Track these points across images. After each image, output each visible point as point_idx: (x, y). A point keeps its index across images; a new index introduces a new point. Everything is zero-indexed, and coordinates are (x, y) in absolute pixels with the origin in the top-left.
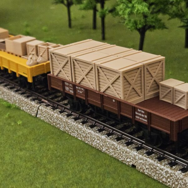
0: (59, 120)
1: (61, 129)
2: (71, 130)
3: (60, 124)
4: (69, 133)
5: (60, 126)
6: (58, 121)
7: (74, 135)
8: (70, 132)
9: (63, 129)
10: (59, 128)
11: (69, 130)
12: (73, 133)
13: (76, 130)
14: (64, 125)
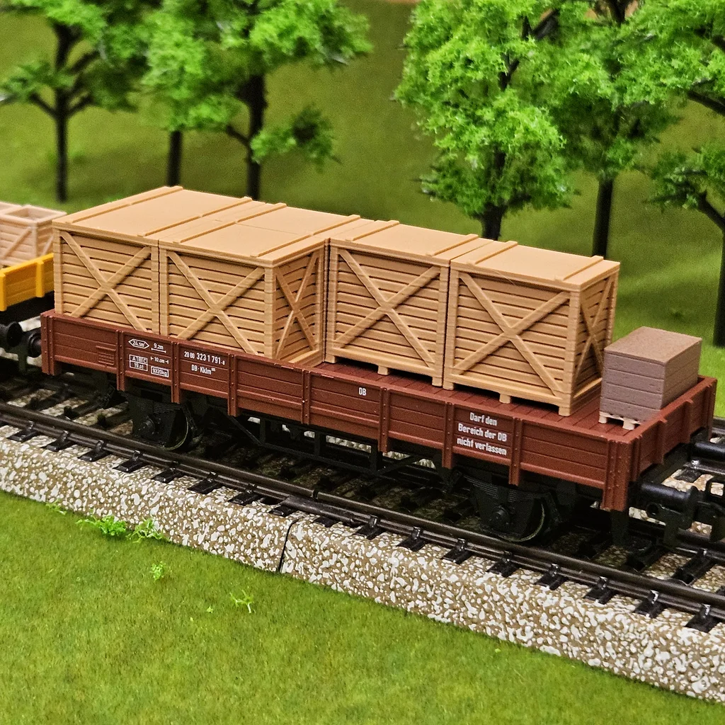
12: (511, 631)
14: (453, 599)
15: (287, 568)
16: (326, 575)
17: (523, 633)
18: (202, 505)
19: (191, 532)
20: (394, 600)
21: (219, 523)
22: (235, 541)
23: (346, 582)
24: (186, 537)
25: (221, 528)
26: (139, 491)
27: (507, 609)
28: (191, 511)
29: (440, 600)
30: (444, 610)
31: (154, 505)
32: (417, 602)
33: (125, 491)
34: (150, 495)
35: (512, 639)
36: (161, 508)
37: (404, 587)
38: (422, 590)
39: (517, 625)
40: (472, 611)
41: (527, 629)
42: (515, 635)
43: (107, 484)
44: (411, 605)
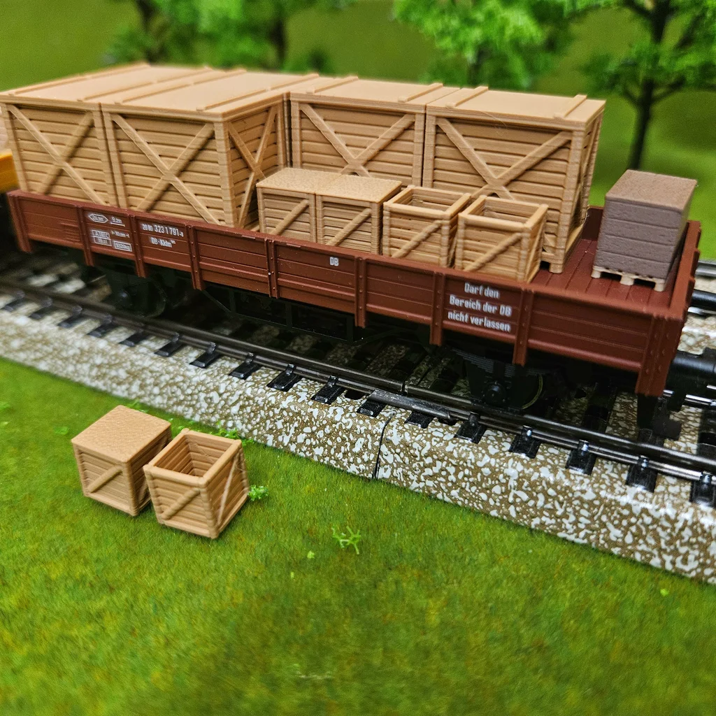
0: (547, 496)
1: (572, 538)
2: (652, 542)
3: (559, 513)
4: (638, 557)
5: (560, 525)
6: (541, 497)
7: (679, 565)
8: (643, 552)
9: (582, 534)
10: (556, 531)
11: (635, 543)
12: (668, 558)
13: (689, 544)
14: (591, 518)
15: (383, 474)
16: (430, 483)
17: (685, 561)
18: (284, 404)
19: (276, 433)
20: (513, 514)
21: (304, 424)
22: (323, 444)
23: (454, 493)
24: (270, 438)
25: (307, 430)
26: (216, 389)
27: (662, 534)
28: (273, 411)
29: (572, 518)
30: (578, 531)
31: (234, 404)
32: (544, 519)
33: (203, 389)
34: (228, 394)
35: (669, 567)
36: (242, 407)
37: (527, 502)
38: (549, 506)
39: (675, 553)
40: (615, 533)
41: (691, 557)
42: (673, 563)
43: (184, 382)
44: (536, 521)
